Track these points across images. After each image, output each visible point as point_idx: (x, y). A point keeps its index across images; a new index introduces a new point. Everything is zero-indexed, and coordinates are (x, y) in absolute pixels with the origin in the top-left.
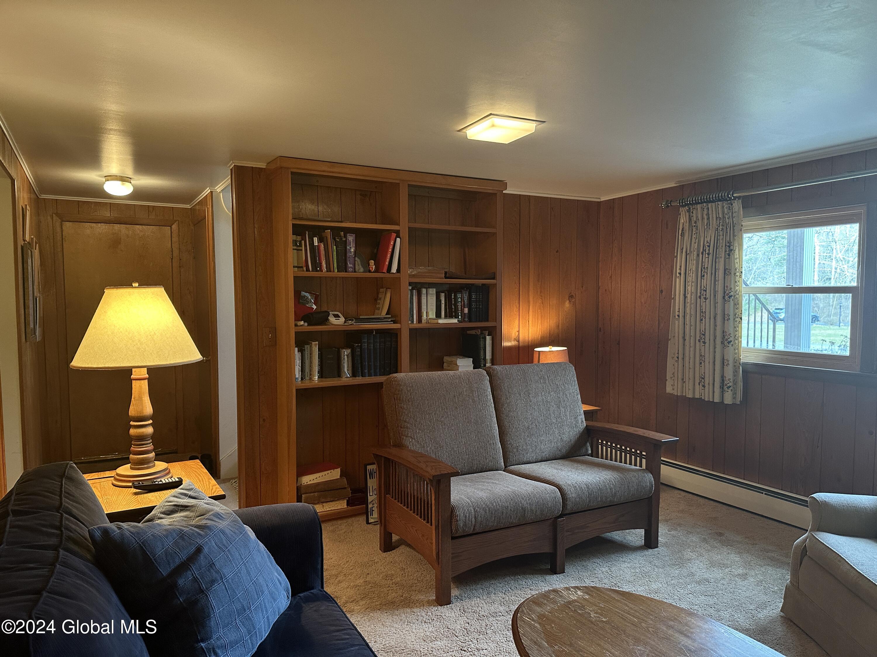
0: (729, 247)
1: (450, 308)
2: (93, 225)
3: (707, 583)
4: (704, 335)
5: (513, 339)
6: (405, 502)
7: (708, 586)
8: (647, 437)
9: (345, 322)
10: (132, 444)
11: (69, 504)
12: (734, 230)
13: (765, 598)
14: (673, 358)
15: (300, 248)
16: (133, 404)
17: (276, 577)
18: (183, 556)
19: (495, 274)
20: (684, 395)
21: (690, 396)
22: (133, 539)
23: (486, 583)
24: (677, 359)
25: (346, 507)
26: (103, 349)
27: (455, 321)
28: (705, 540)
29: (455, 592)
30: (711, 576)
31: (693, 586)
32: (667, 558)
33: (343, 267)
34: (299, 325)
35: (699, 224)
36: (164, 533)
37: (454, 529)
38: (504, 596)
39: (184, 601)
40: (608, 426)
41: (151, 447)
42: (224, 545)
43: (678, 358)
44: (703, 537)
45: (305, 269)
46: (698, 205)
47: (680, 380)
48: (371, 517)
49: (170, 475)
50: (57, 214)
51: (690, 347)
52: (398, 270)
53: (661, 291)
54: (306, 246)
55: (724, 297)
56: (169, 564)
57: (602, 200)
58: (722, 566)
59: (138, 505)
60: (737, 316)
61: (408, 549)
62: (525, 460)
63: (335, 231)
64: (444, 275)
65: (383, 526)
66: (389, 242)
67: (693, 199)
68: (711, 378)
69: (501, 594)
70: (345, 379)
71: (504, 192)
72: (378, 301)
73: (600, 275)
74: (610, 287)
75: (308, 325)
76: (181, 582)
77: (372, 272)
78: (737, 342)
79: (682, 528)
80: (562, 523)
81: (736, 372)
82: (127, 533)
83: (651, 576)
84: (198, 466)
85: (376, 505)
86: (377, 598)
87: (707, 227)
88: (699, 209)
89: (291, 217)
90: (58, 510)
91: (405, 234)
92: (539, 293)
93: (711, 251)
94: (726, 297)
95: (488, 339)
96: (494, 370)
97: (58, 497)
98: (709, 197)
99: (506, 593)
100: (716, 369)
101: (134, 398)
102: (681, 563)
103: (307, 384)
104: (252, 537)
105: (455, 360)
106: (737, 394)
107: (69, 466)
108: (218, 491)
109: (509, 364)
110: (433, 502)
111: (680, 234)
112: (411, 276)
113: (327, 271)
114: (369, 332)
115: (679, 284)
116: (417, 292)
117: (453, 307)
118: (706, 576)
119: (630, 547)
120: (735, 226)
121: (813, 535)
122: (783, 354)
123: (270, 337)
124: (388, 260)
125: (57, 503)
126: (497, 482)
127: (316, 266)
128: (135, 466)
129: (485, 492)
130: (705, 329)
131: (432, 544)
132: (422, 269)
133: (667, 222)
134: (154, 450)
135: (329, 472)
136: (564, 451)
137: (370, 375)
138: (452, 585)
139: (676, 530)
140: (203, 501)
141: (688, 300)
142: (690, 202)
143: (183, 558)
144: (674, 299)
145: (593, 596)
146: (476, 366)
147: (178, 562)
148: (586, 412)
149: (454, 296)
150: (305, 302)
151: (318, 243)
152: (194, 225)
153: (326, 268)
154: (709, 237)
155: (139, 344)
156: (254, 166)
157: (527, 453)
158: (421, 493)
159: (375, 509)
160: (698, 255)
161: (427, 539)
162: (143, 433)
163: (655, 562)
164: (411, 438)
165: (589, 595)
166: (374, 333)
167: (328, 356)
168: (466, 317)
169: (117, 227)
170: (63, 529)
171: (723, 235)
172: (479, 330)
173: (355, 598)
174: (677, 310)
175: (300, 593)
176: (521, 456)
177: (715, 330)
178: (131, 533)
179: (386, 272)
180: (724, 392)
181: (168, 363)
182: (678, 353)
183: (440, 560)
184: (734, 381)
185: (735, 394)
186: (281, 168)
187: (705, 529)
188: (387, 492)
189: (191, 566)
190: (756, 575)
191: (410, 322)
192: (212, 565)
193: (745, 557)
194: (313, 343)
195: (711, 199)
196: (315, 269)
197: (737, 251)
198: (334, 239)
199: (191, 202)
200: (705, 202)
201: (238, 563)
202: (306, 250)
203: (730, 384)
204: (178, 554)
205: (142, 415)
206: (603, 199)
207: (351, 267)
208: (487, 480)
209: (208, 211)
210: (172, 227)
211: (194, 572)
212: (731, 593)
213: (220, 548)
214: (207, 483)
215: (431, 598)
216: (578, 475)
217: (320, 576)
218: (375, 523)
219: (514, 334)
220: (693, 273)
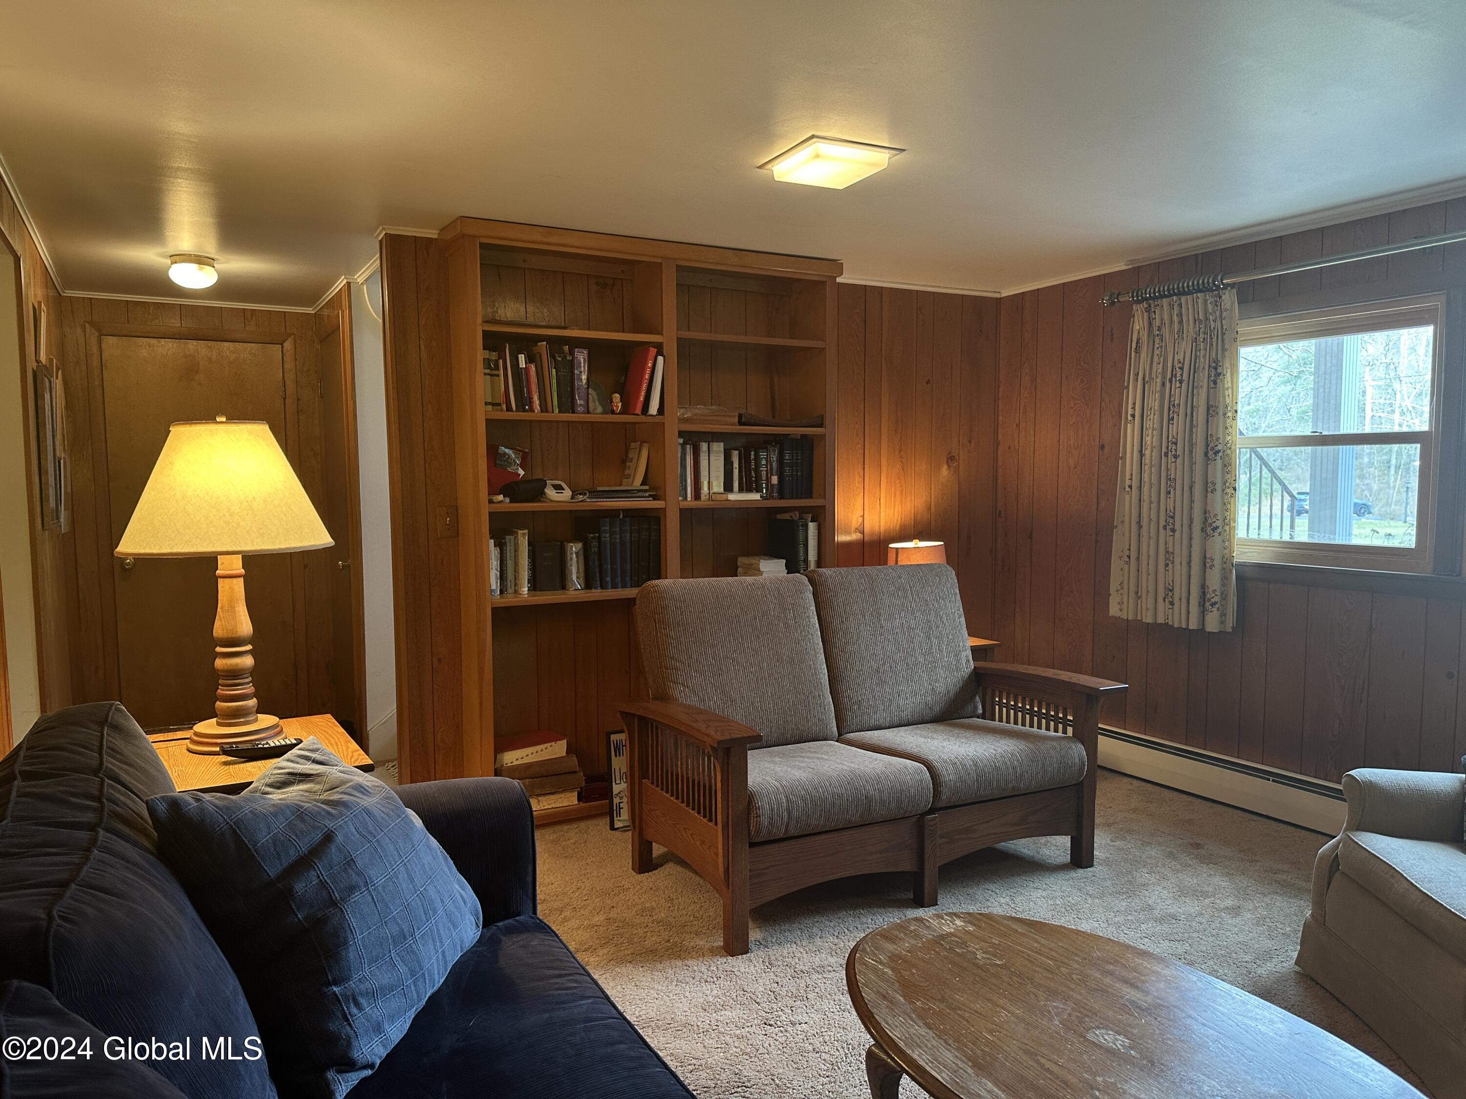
0: (1216, 368)
1: (748, 476)
2: (153, 341)
3: (1174, 921)
4: (1173, 517)
5: (853, 530)
6: (672, 791)
7: (1175, 926)
8: (1075, 683)
9: (572, 498)
10: (220, 684)
11: (114, 765)
12: (1223, 340)
13: (1269, 944)
14: (1121, 557)
15: (496, 372)
16: (220, 618)
17: (458, 891)
18: (304, 846)
19: (822, 417)
20: (1139, 618)
21: (1149, 620)
22: (220, 817)
23: (806, 921)
24: (1127, 559)
25: (577, 803)
26: (168, 523)
27: (756, 496)
28: (1171, 856)
29: (755, 935)
30: (1180, 910)
31: (1150, 925)
32: (1108, 883)
33: (567, 404)
34: (495, 501)
35: (1166, 331)
36: (271, 809)
37: (754, 830)
38: (836, 941)
39: (305, 918)
40: (1010, 667)
41: (250, 689)
42: (370, 833)
43: (1129, 557)
44: (1168, 850)
45: (504, 407)
46: (1164, 300)
47: (1132, 594)
48: (619, 818)
49: (283, 736)
50: (92, 324)
51: (1150, 538)
52: (661, 411)
53: (1102, 447)
54: (505, 368)
55: (1206, 454)
56: (279, 859)
57: (1003, 295)
58: (1198, 894)
59: (229, 780)
60: (1228, 484)
61: (679, 869)
62: (872, 723)
63: (555, 343)
64: (737, 419)
65: (637, 831)
66: (646, 363)
67: (1154, 289)
68: (1184, 589)
69: (831, 938)
70: (574, 593)
71: (839, 280)
72: (628, 464)
73: (1000, 422)
74: (1016, 442)
75: (511, 502)
76: (300, 887)
77: (616, 414)
78: (1227, 528)
79: (1134, 836)
80: (932, 823)
81: (1225, 578)
82: (211, 808)
83: (1081, 911)
84: (330, 724)
85: (625, 800)
86: (627, 944)
87: (1179, 337)
88: (1164, 306)
89: (479, 321)
90: (96, 772)
91: (671, 349)
92: (897, 453)
93: (1185, 377)
94: (1211, 453)
95: (812, 526)
96: (820, 576)
97: (96, 755)
98: (1183, 286)
99: (840, 936)
100: (1192, 574)
101: (222, 608)
102: (1131, 889)
103: (510, 600)
104: (417, 824)
105: (757, 562)
106: (1227, 616)
107: (113, 708)
108: (362, 759)
109: (846, 566)
110: (719, 785)
111: (1133, 349)
112: (682, 420)
113: (542, 412)
114: (613, 514)
115: (1131, 434)
116: (693, 448)
117: (753, 474)
118: (1172, 911)
119: (1047, 865)
120: (1225, 334)
121: (1349, 836)
122: (1304, 547)
123: (448, 523)
124: (643, 393)
125: (95, 763)
126: (826, 757)
127: (524, 402)
128: (224, 719)
129: (805, 772)
130: (1174, 508)
131: (717, 854)
132: (699, 410)
133: (1112, 330)
134: (255, 695)
135: (549, 745)
136: (937, 709)
137: (615, 586)
138: (751, 924)
139: (1123, 838)
140: (335, 768)
141: (1147, 460)
142: (1150, 295)
143: (303, 849)
144: (1123, 458)
145: (980, 927)
146: (791, 568)
147: (293, 855)
148: (974, 649)
149: (755, 455)
150: (506, 463)
151: (526, 364)
152: (321, 342)
153: (541, 407)
154: (1182, 353)
155: (227, 515)
156: (418, 235)
157: (875, 713)
158: (699, 774)
159: (625, 806)
160: (1163, 384)
161: (709, 848)
162: (237, 665)
163: (1088, 888)
164: (683, 685)
165: (975, 925)
166: (621, 516)
167: (545, 555)
168: (775, 491)
169: (192, 345)
170: (105, 801)
171: (1206, 350)
172: (797, 513)
173: (590, 944)
174: (1128, 477)
175: (497, 922)
176: (866, 717)
177: (1191, 508)
178: (217, 807)
179: (640, 413)
180: (1206, 613)
181: (276, 547)
182: (1129, 550)
183: (730, 880)
184: (1222, 594)
185: (1223, 615)
186: (464, 236)
187: (1172, 838)
188: (644, 775)
189: (315, 863)
190: (1256, 908)
191: (680, 498)
192: (350, 862)
193: (1238, 881)
194: (520, 532)
195: (1186, 289)
196: (521, 407)
197: (1228, 375)
198: (553, 357)
199: (315, 303)
200: (1175, 294)
201: (393, 863)
202: (506, 376)
203: (1216, 599)
204: (294, 842)
205: (234, 636)
206: (1005, 293)
207: (581, 405)
208: (808, 754)
209: (343, 317)
210: (284, 345)
211: (321, 872)
212: (1213, 936)
213: (364, 836)
214: (344, 748)
215: (716, 944)
216: (959, 746)
217: (530, 895)
218: (624, 829)
219: (855, 520)
220: (1155, 414)
